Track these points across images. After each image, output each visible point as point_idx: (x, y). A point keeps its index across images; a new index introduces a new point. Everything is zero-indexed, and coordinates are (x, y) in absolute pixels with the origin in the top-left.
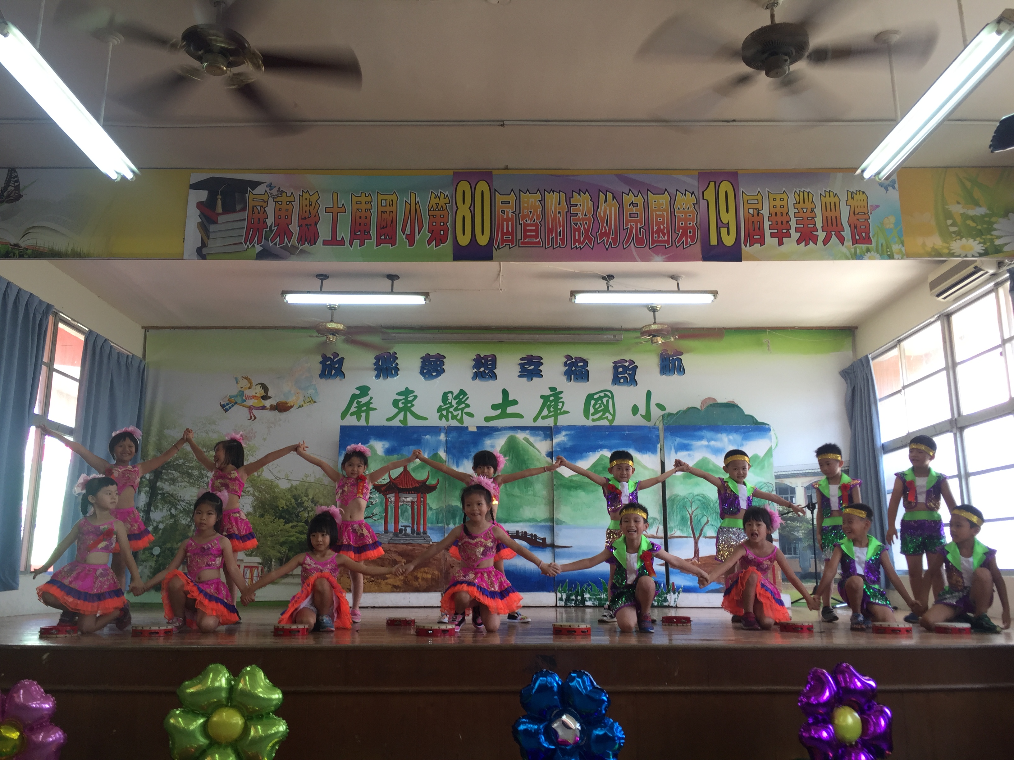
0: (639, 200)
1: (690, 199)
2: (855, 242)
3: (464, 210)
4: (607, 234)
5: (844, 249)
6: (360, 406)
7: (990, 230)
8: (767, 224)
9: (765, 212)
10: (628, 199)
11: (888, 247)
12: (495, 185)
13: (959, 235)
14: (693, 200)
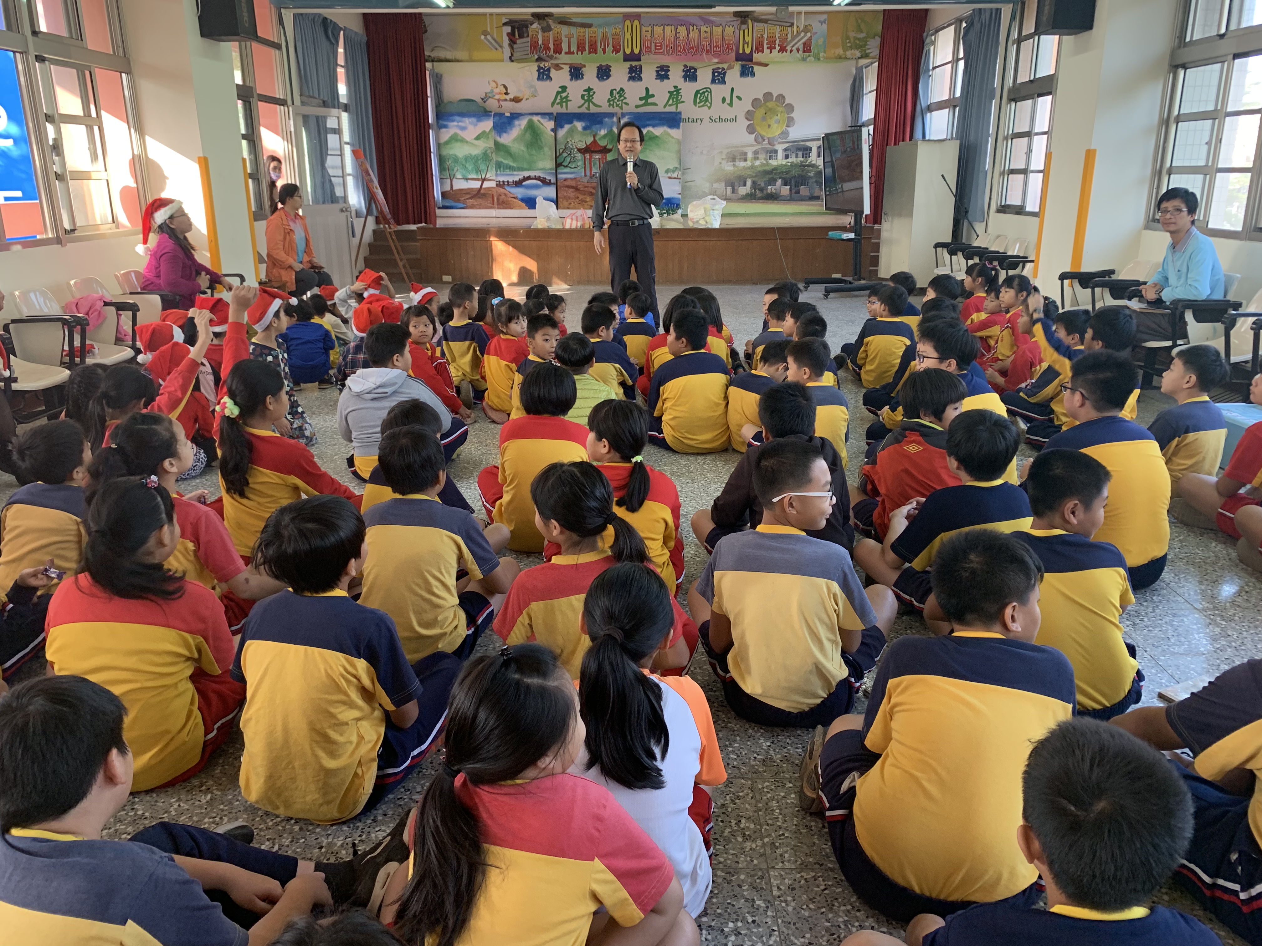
0: (708, 30)
1: (732, 29)
2: (804, 52)
3: (628, 36)
4: (693, 48)
5: (798, 55)
6: (562, 98)
7: (866, 45)
8: (766, 42)
9: (765, 36)
10: (704, 28)
11: (819, 54)
12: (642, 22)
13: (851, 48)
14: (733, 29)
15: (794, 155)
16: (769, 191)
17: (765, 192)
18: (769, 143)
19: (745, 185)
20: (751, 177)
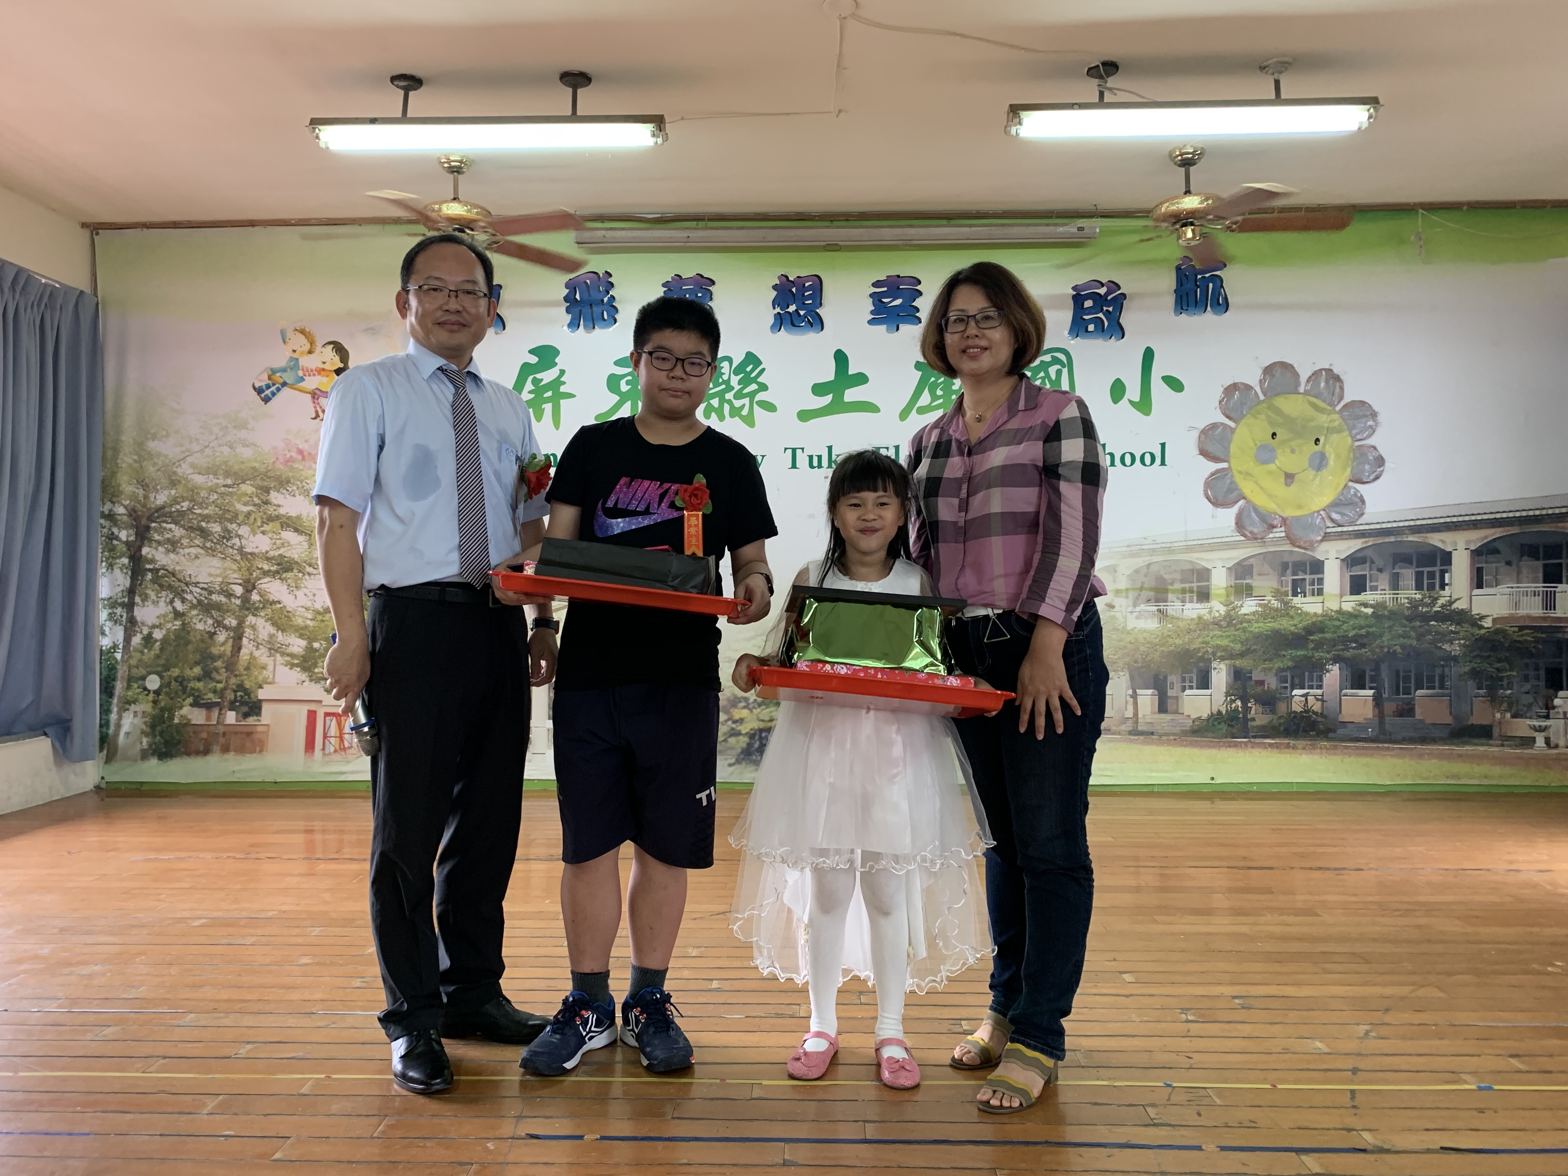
6: (539, 389)
15: (1383, 581)
16: (1297, 707)
17: (1282, 708)
18: (1290, 538)
19: (1204, 683)
20: (1228, 655)
